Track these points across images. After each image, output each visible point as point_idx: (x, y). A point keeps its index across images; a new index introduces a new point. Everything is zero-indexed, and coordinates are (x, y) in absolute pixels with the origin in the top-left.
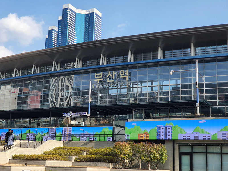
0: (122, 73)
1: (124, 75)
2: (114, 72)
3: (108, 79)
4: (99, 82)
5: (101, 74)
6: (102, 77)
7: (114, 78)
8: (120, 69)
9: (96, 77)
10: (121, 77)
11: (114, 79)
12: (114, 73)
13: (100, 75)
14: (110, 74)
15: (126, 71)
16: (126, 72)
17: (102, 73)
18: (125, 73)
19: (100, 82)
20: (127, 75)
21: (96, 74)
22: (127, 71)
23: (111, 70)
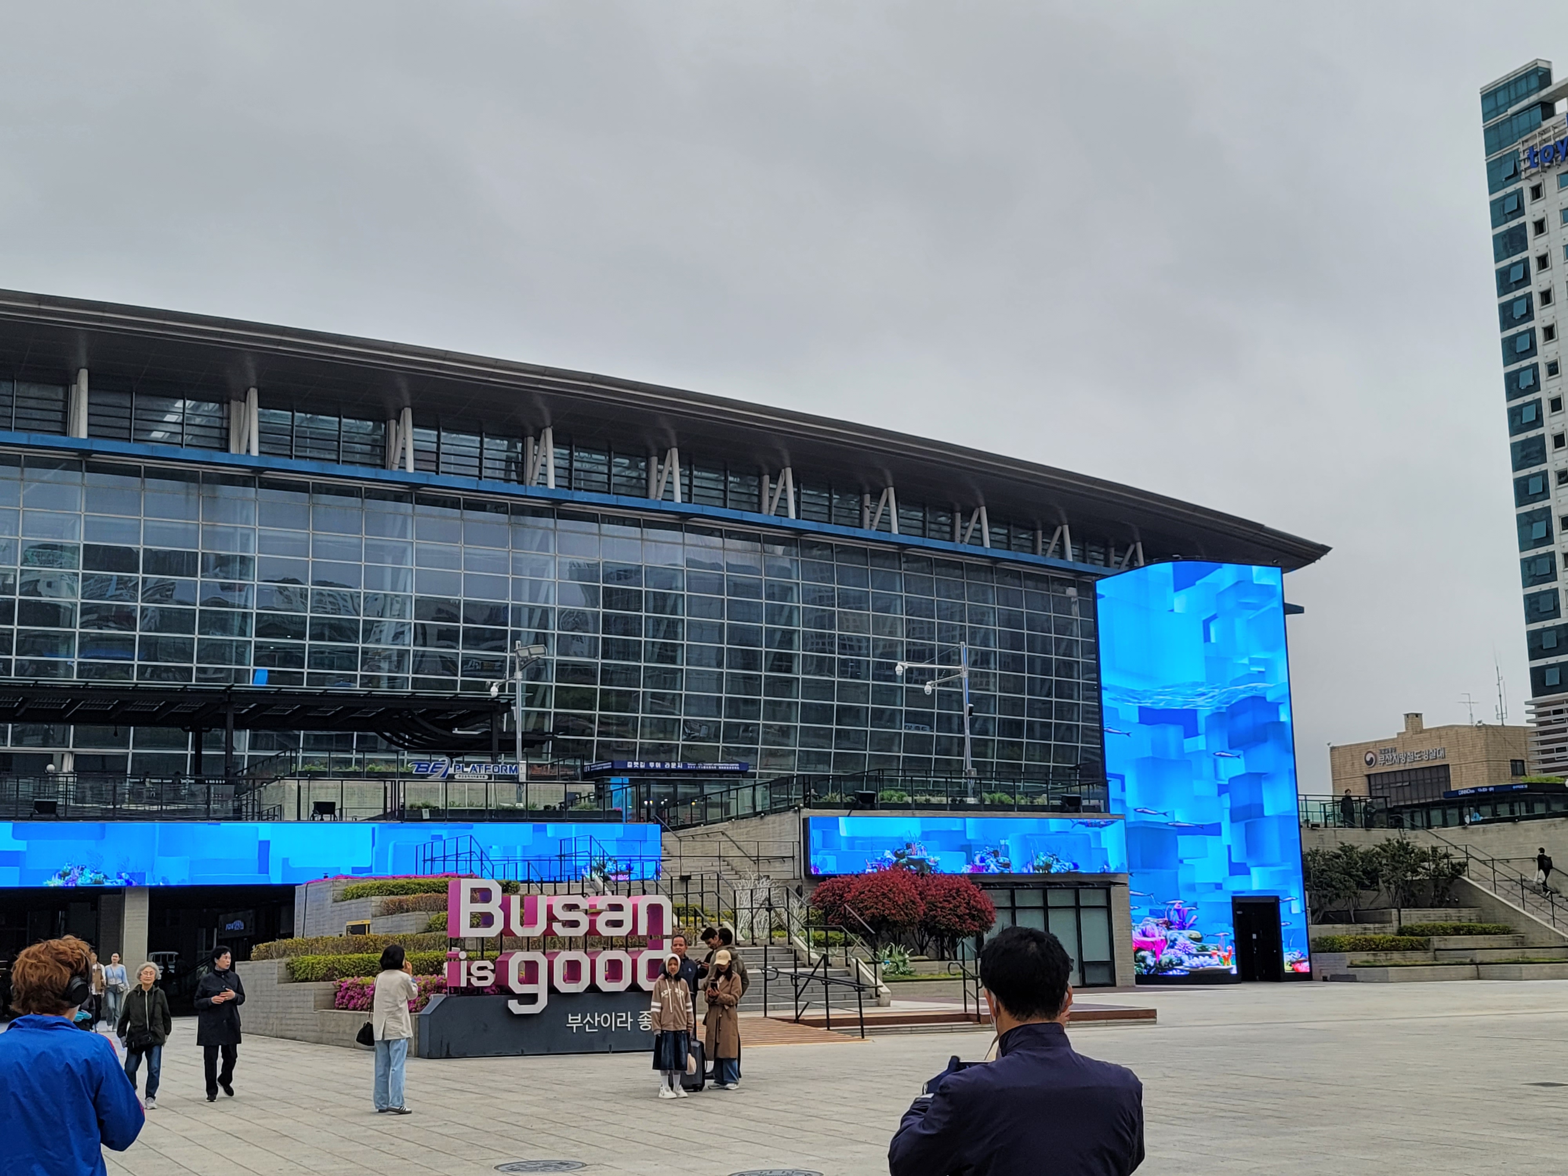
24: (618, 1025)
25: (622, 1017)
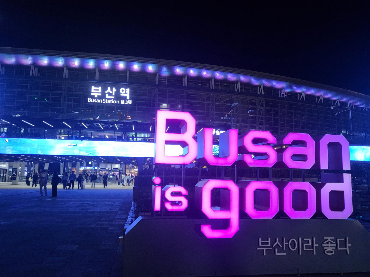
2: (114, 88)
3: (107, 95)
4: (96, 96)
6: (100, 91)
9: (93, 91)
10: (121, 95)
11: (113, 96)
13: (98, 90)
14: (109, 90)
17: (100, 87)
18: (125, 92)
20: (128, 94)
21: (93, 88)
22: (128, 90)
23: (111, 86)
24: (305, 249)
25: (308, 242)
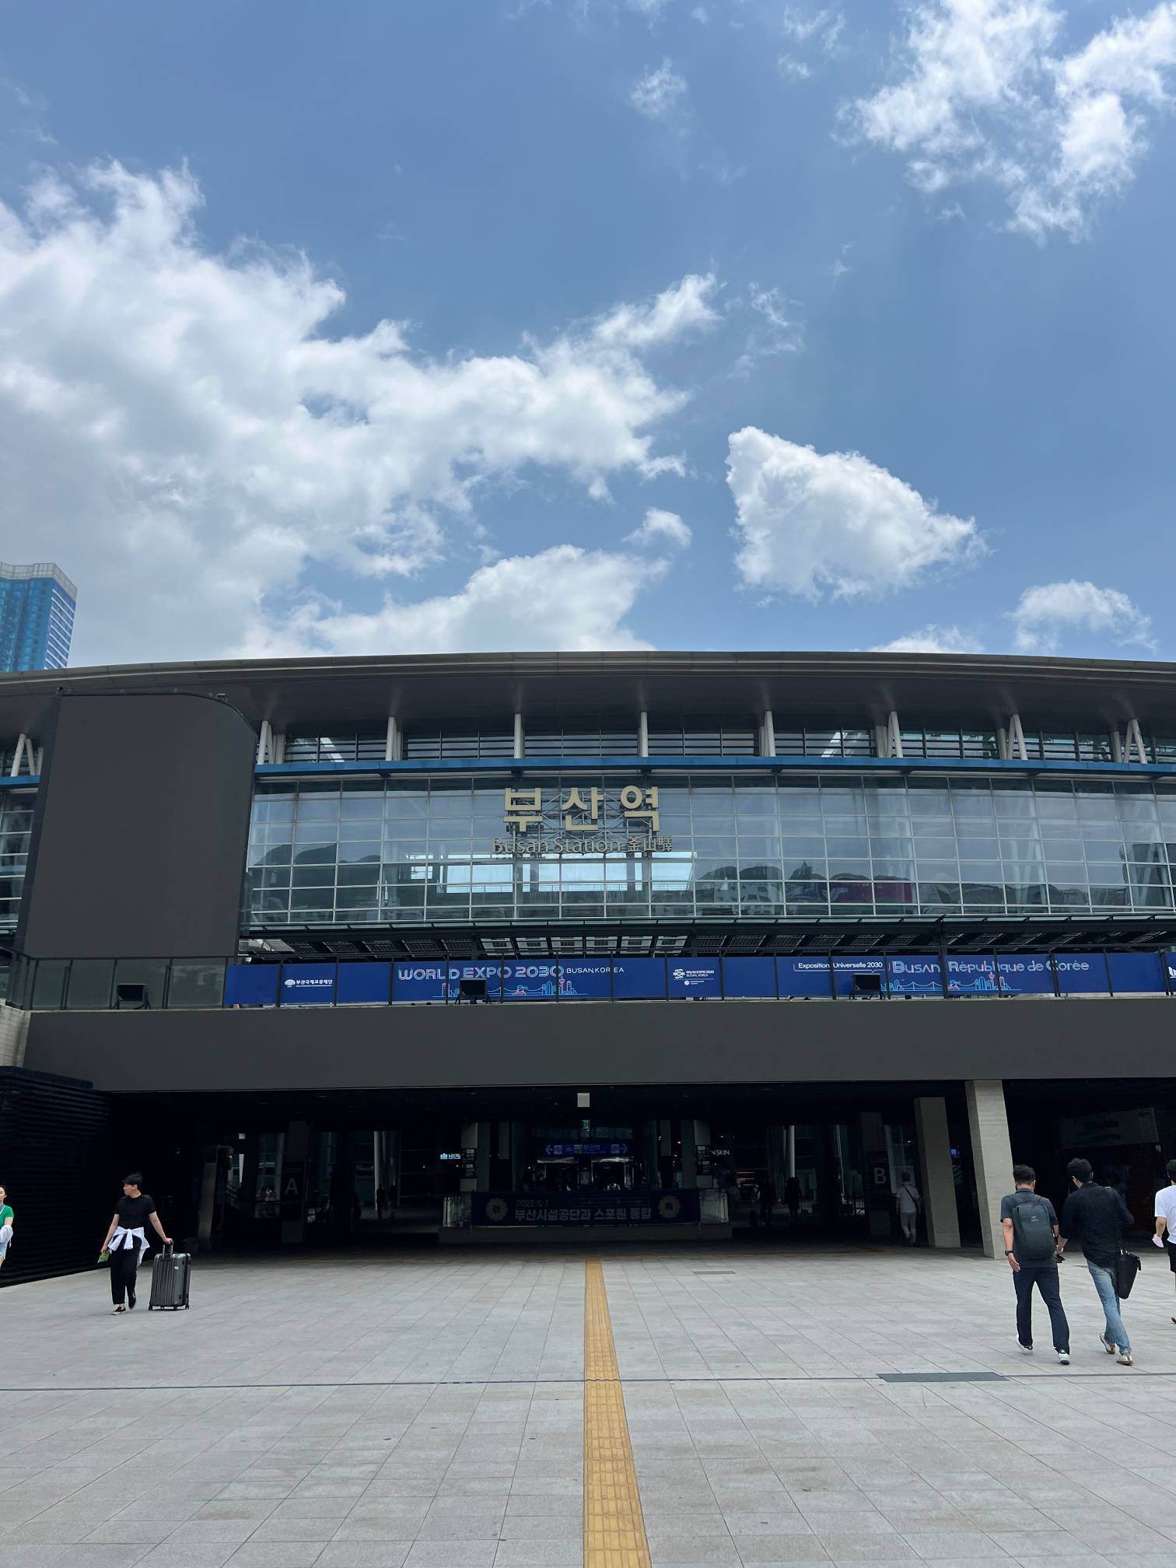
0: (631, 800)
1: (637, 809)
2: (594, 790)
3: (568, 818)
4: (523, 829)
5: (537, 794)
6: (537, 806)
7: (595, 815)
8: (622, 783)
9: (509, 807)
10: (627, 814)
11: (594, 822)
12: (595, 795)
13: (532, 802)
14: (574, 797)
15: (648, 792)
16: (649, 796)
17: (538, 791)
18: (644, 800)
19: (528, 827)
20: (654, 809)
21: (509, 793)
22: (654, 791)
23: (584, 783)
